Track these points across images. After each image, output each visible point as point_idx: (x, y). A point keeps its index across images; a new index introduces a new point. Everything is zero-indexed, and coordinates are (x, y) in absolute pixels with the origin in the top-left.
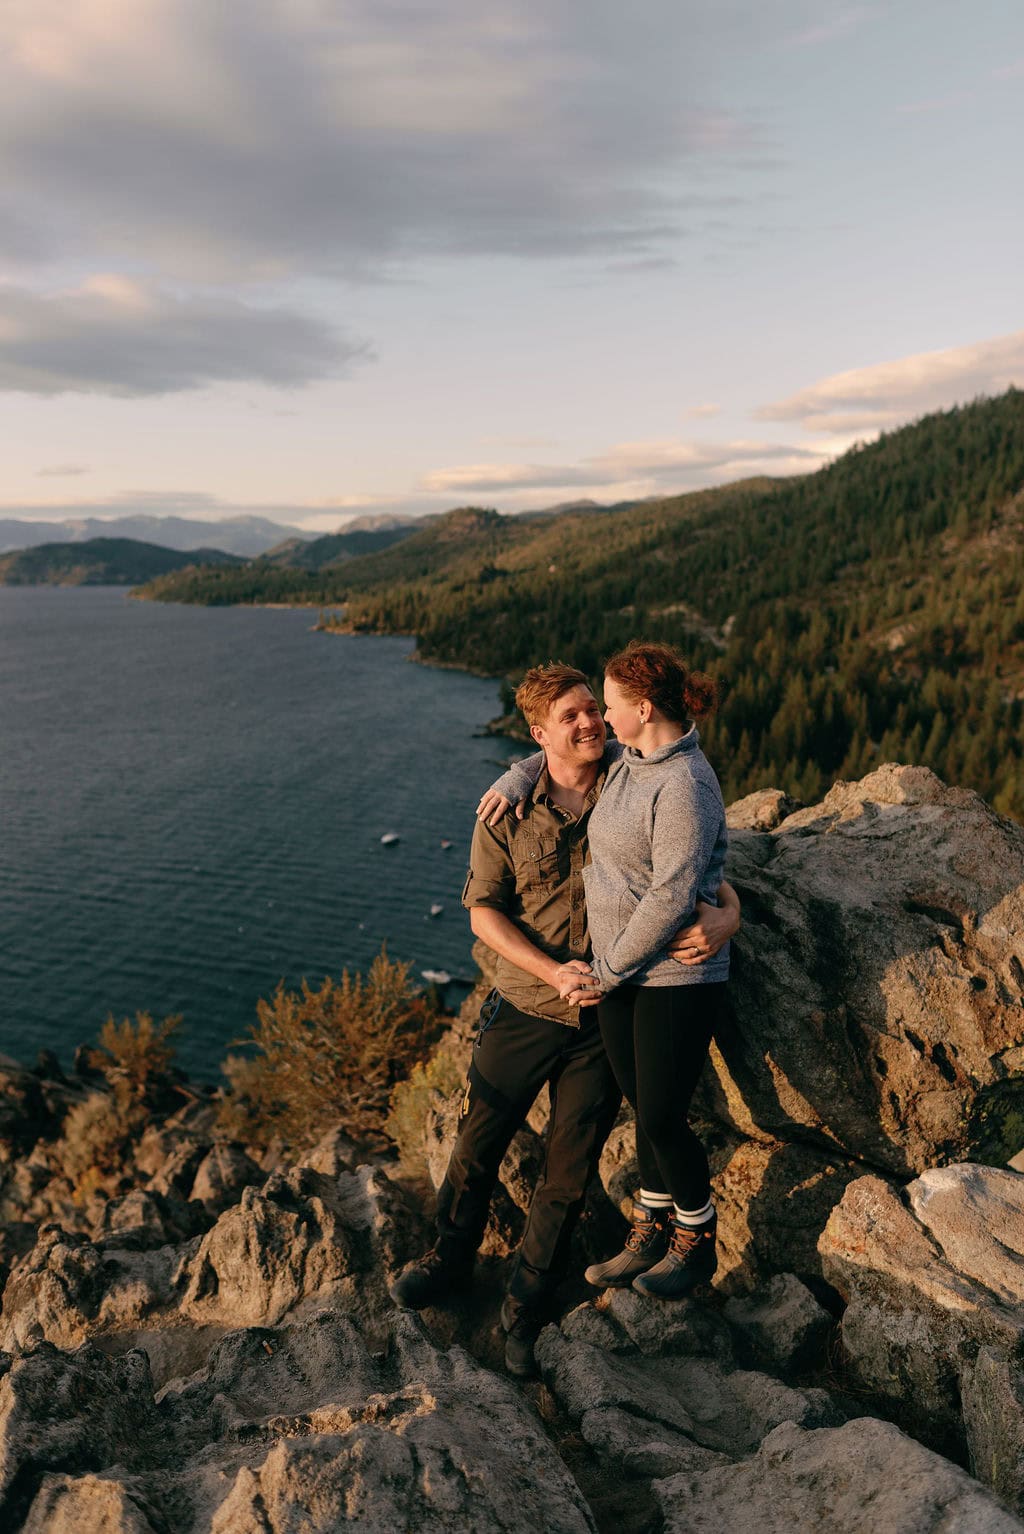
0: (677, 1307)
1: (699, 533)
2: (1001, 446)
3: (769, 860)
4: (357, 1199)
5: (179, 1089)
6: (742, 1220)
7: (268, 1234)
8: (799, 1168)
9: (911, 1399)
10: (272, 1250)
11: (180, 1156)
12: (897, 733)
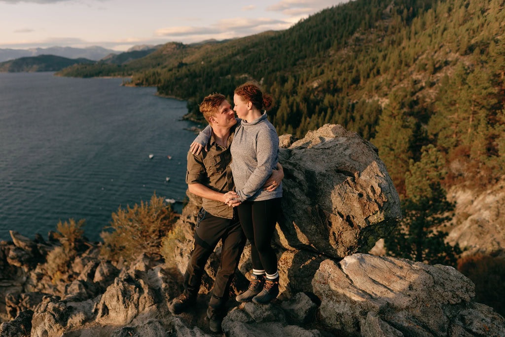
0: (267, 306)
1: (251, 50)
2: (348, 19)
3: (289, 158)
4: (155, 279)
5: (86, 244)
6: (286, 276)
7: (125, 294)
8: (303, 258)
9: (344, 330)
10: (127, 298)
11: (89, 266)
12: (316, 115)
